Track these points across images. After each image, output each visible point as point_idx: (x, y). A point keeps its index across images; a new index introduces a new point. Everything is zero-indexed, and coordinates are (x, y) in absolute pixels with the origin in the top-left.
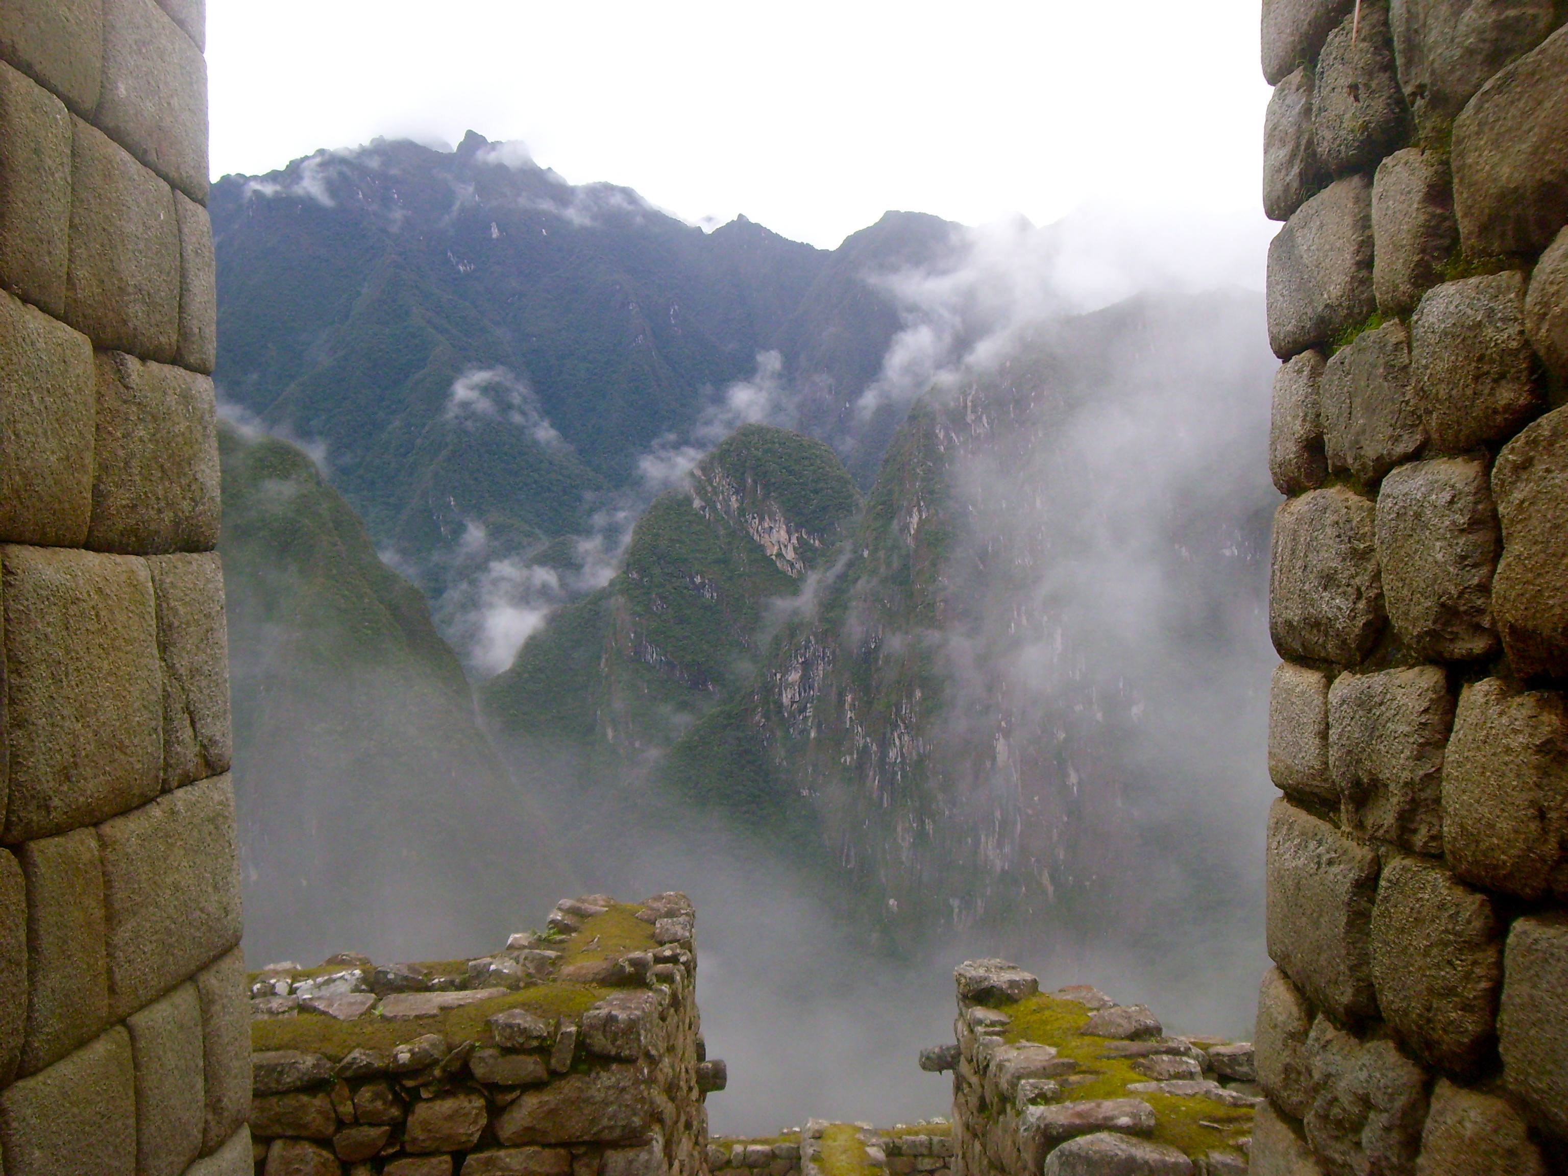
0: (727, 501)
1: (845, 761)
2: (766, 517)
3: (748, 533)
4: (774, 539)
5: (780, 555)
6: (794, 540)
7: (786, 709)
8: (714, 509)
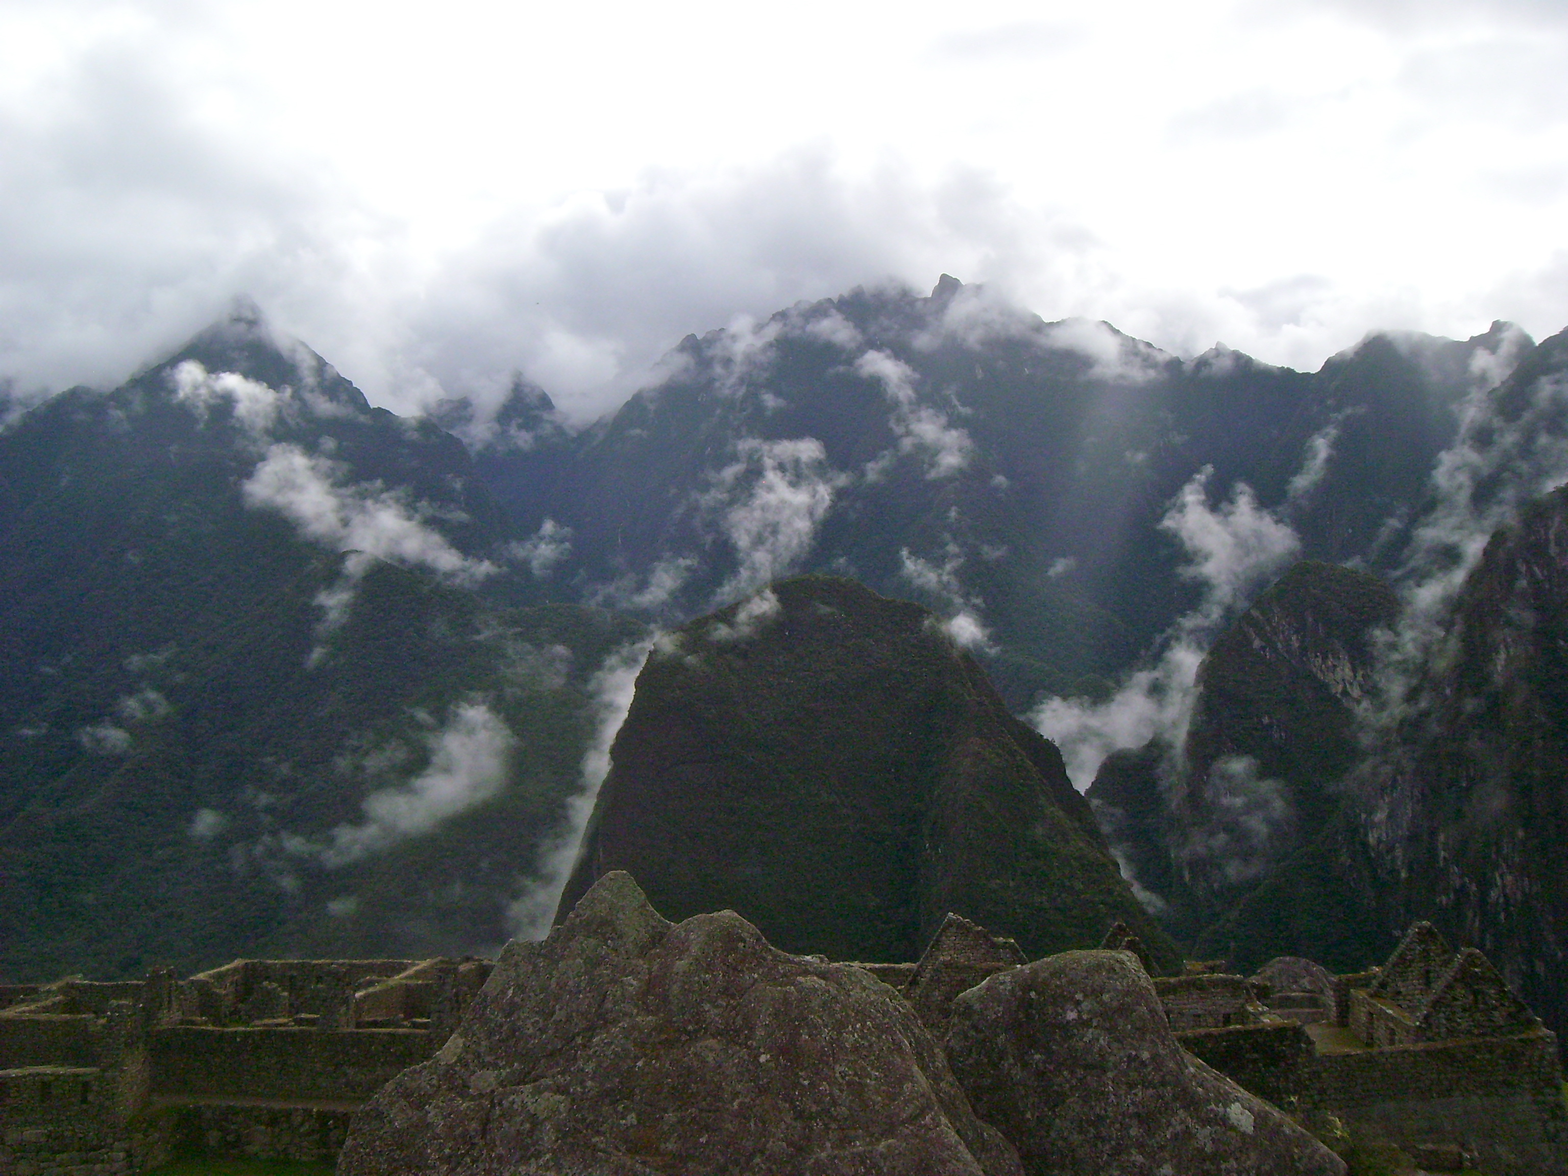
0: (1287, 640)
1: (1441, 902)
2: (1330, 656)
3: (1311, 672)
4: (1338, 677)
5: (1345, 693)
6: (1359, 678)
7: (1373, 850)
8: (1275, 649)
